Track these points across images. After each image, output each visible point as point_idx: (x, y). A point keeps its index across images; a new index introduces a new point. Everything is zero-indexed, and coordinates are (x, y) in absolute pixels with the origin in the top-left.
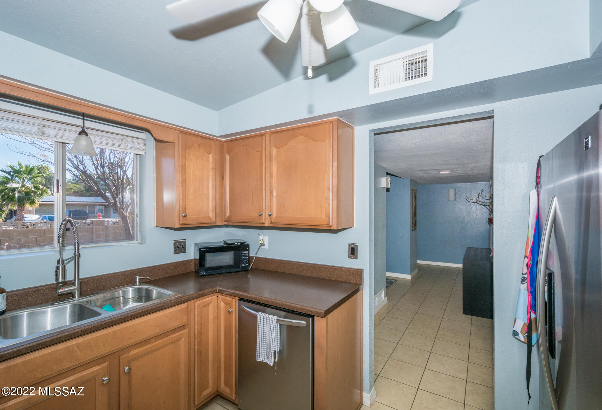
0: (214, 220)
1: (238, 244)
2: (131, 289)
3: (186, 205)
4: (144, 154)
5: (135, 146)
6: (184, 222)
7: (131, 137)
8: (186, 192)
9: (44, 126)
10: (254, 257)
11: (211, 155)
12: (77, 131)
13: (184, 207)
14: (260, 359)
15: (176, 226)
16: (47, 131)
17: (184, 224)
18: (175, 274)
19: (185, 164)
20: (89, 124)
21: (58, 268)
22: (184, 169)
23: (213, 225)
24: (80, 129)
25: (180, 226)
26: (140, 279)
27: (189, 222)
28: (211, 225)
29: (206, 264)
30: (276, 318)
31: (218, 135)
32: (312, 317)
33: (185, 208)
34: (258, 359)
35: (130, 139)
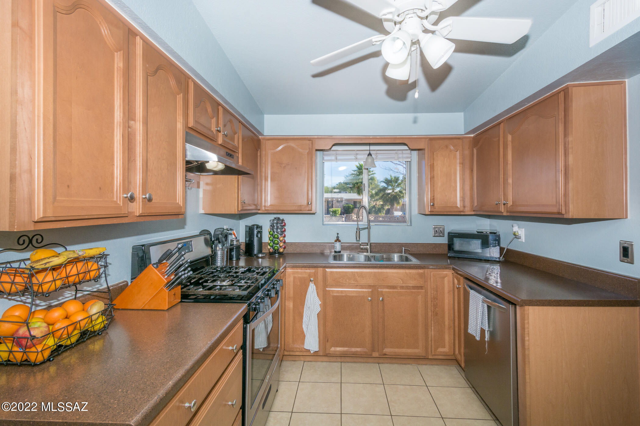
0: (462, 209)
1: (486, 233)
2: (396, 255)
3: (434, 196)
4: (410, 160)
5: (404, 156)
6: (432, 210)
7: (401, 150)
8: (434, 186)
9: (357, 154)
10: (505, 248)
11: (458, 153)
12: (365, 154)
13: (432, 198)
14: (471, 331)
15: (427, 213)
16: (359, 157)
17: (433, 212)
18: (434, 253)
19: (434, 164)
20: (372, 148)
21: (357, 232)
22: (432, 167)
23: (462, 213)
24: (368, 152)
25: (429, 213)
26: (405, 249)
27: (437, 210)
28: (460, 213)
29: (454, 247)
30: (481, 298)
31: (464, 134)
32: (515, 305)
33: (434, 199)
34: (470, 331)
35: (400, 152)
